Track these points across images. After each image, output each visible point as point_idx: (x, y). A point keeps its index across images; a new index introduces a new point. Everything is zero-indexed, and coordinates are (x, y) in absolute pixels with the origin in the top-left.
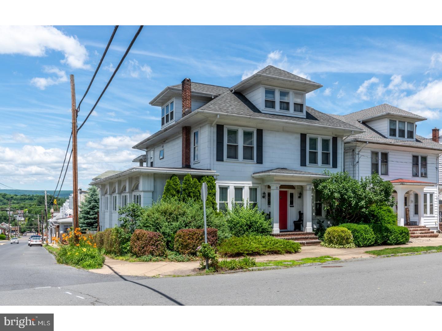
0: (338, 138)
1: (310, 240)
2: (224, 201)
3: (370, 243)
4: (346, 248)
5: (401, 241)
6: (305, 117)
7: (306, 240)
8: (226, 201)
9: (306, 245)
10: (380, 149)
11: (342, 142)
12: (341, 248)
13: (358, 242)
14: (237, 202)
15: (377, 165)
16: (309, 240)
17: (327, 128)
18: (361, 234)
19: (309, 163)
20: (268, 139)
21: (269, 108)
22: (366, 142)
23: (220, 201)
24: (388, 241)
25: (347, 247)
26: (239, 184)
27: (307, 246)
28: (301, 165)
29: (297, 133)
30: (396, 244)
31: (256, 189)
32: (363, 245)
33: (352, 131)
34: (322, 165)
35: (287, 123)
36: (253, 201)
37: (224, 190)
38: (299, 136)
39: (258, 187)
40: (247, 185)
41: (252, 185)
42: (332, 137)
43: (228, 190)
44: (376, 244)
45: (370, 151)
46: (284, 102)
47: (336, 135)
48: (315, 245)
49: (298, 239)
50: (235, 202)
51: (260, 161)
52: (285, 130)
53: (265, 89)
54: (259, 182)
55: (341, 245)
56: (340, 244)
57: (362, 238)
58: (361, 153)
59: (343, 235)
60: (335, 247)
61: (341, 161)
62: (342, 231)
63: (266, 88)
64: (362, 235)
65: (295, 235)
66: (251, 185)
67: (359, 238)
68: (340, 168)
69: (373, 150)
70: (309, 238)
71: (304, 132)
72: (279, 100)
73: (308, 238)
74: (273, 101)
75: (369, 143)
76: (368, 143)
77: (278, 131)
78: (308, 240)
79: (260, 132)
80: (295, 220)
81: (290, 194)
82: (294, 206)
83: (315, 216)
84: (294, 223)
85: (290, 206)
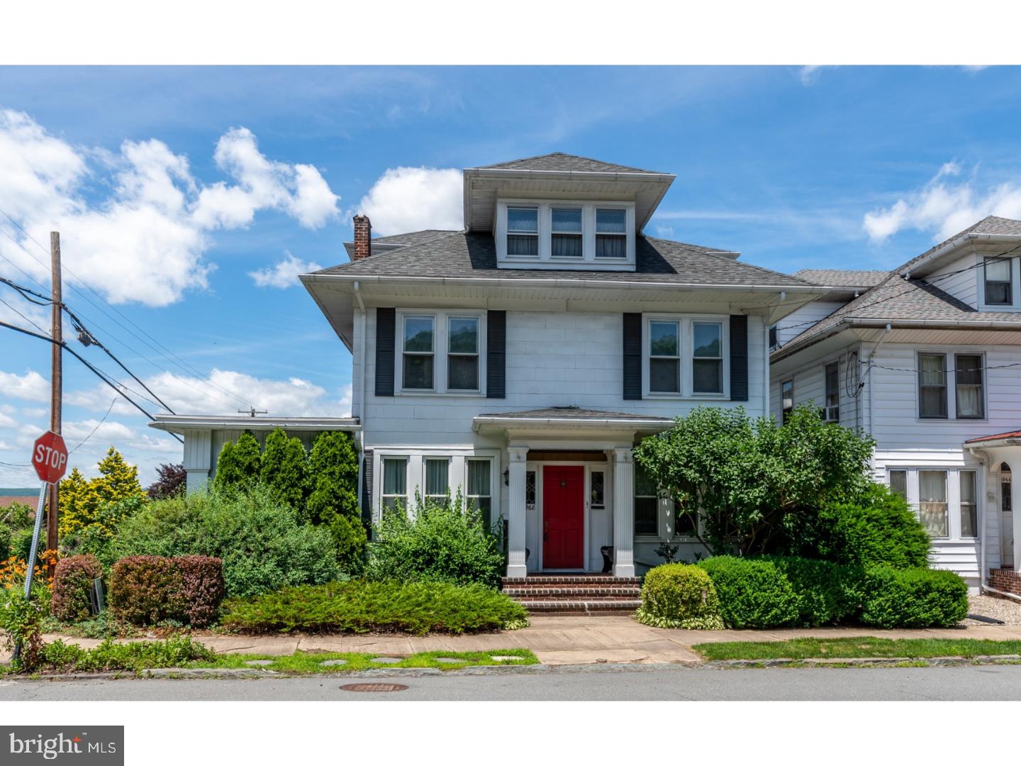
0: (749, 319)
1: (613, 600)
2: (397, 492)
3: (775, 617)
4: (686, 628)
5: (923, 616)
6: (633, 268)
7: (602, 600)
8: (401, 493)
9: (588, 612)
10: (951, 344)
11: (764, 328)
12: (671, 627)
13: (729, 612)
14: (431, 496)
15: (942, 390)
16: (609, 599)
17: (690, 290)
18: (739, 589)
19: (651, 390)
20: (518, 335)
21: (523, 254)
22: (883, 327)
23: (384, 493)
24: (866, 616)
25: (693, 625)
26: (437, 451)
27: (593, 615)
28: (626, 397)
29: (612, 313)
30: (899, 625)
31: (485, 464)
32: (748, 622)
33: (780, 293)
34: (693, 396)
35: (556, 286)
36: (478, 493)
37: (396, 467)
38: (619, 321)
39: (493, 457)
40: (459, 455)
41: (473, 451)
42: (729, 317)
43: (408, 467)
44: (805, 620)
45: (911, 353)
46: (562, 236)
47: (741, 310)
48: (622, 615)
49: (573, 595)
50: (427, 496)
51: (497, 389)
52: (571, 308)
53: (506, 209)
54: (495, 445)
55: (673, 618)
56: (672, 616)
57: (742, 602)
58: (876, 361)
59: (678, 589)
60: (655, 625)
61: (760, 381)
62: (675, 578)
63: (509, 205)
64: (743, 591)
65: (574, 583)
66: (472, 453)
67: (732, 600)
68: (760, 400)
69: (923, 348)
70: (612, 595)
71: (632, 308)
72: (551, 232)
73: (607, 595)
74: (534, 236)
75: (893, 327)
76: (889, 327)
77: (552, 313)
78: (606, 599)
79: (497, 320)
80: (607, 545)
81: (593, 474)
82: (606, 508)
83: (676, 534)
84: (602, 553)
85: (593, 508)
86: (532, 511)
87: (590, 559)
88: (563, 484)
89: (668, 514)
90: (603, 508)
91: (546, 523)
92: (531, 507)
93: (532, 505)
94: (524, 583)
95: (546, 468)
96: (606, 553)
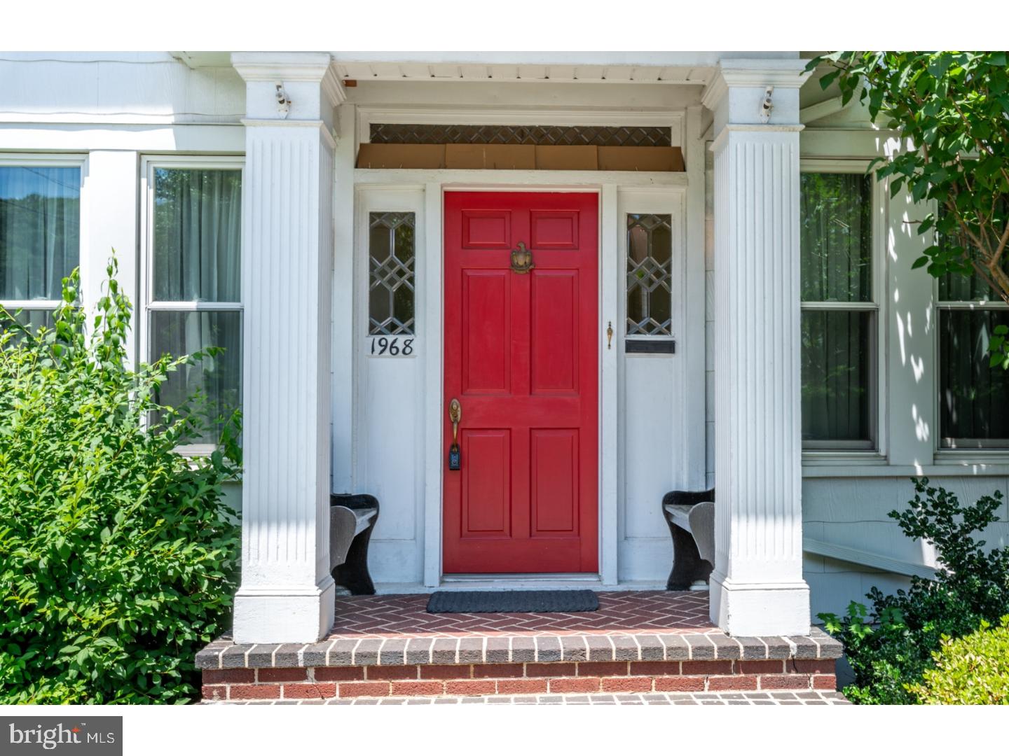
36: (195, 294)
41: (169, 133)
80: (685, 488)
81: (634, 222)
82: (678, 347)
83: (943, 446)
84: (668, 516)
85: (632, 347)
86: (400, 361)
87: (623, 537)
88: (521, 260)
89: (918, 370)
90: (669, 347)
91: (455, 403)
92: (400, 345)
93: (401, 340)
94: (300, 674)
95: (455, 202)
96: (683, 518)
